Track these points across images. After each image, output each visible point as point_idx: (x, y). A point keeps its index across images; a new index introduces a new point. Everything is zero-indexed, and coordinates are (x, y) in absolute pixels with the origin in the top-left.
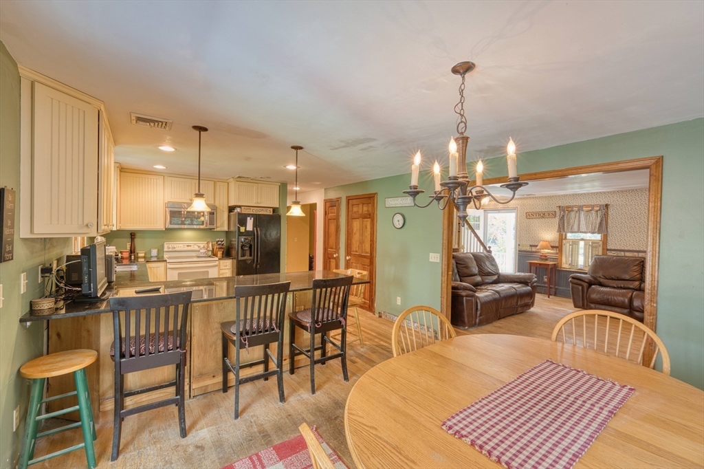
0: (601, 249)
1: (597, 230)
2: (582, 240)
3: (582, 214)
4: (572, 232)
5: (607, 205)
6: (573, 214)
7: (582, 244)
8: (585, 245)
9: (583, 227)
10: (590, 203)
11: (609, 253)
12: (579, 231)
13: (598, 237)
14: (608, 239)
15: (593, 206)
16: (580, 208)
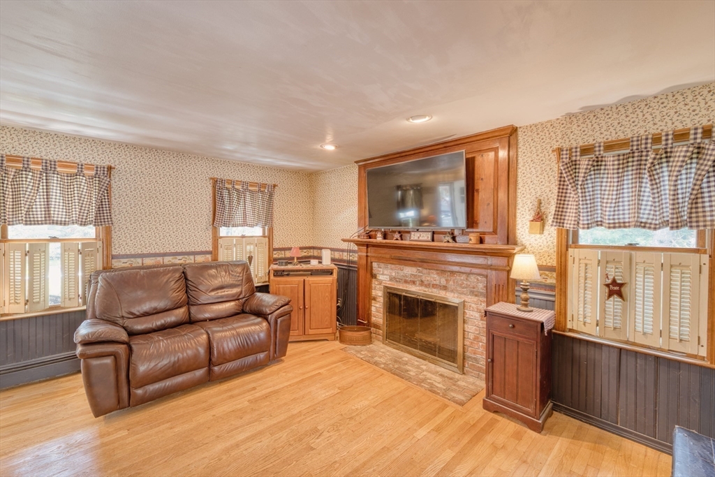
0: (99, 256)
1: (92, 216)
2: (54, 239)
3: (54, 180)
4: (28, 222)
5: (110, 168)
6: (28, 181)
7: (54, 248)
8: (65, 250)
9: (58, 211)
10: (71, 159)
11: (117, 264)
12: (48, 219)
13: (90, 232)
14: (114, 235)
15: (81, 167)
16: (49, 167)
